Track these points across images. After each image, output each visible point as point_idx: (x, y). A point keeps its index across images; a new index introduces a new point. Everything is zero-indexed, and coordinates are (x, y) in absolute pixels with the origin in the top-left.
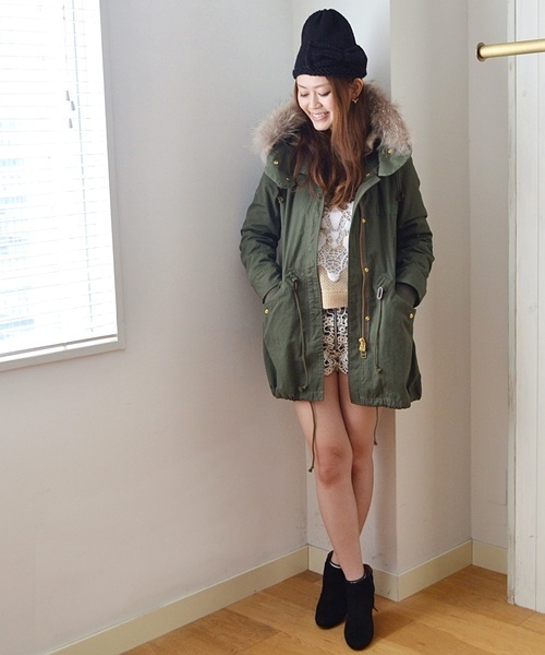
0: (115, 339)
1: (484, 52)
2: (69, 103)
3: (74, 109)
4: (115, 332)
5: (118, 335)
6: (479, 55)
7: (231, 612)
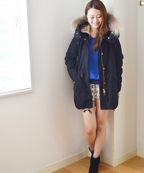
0: (31, 89)
1: (142, 3)
2: (16, 19)
3: (18, 21)
4: (31, 87)
5: (32, 88)
6: (140, 4)
7: (65, 169)
